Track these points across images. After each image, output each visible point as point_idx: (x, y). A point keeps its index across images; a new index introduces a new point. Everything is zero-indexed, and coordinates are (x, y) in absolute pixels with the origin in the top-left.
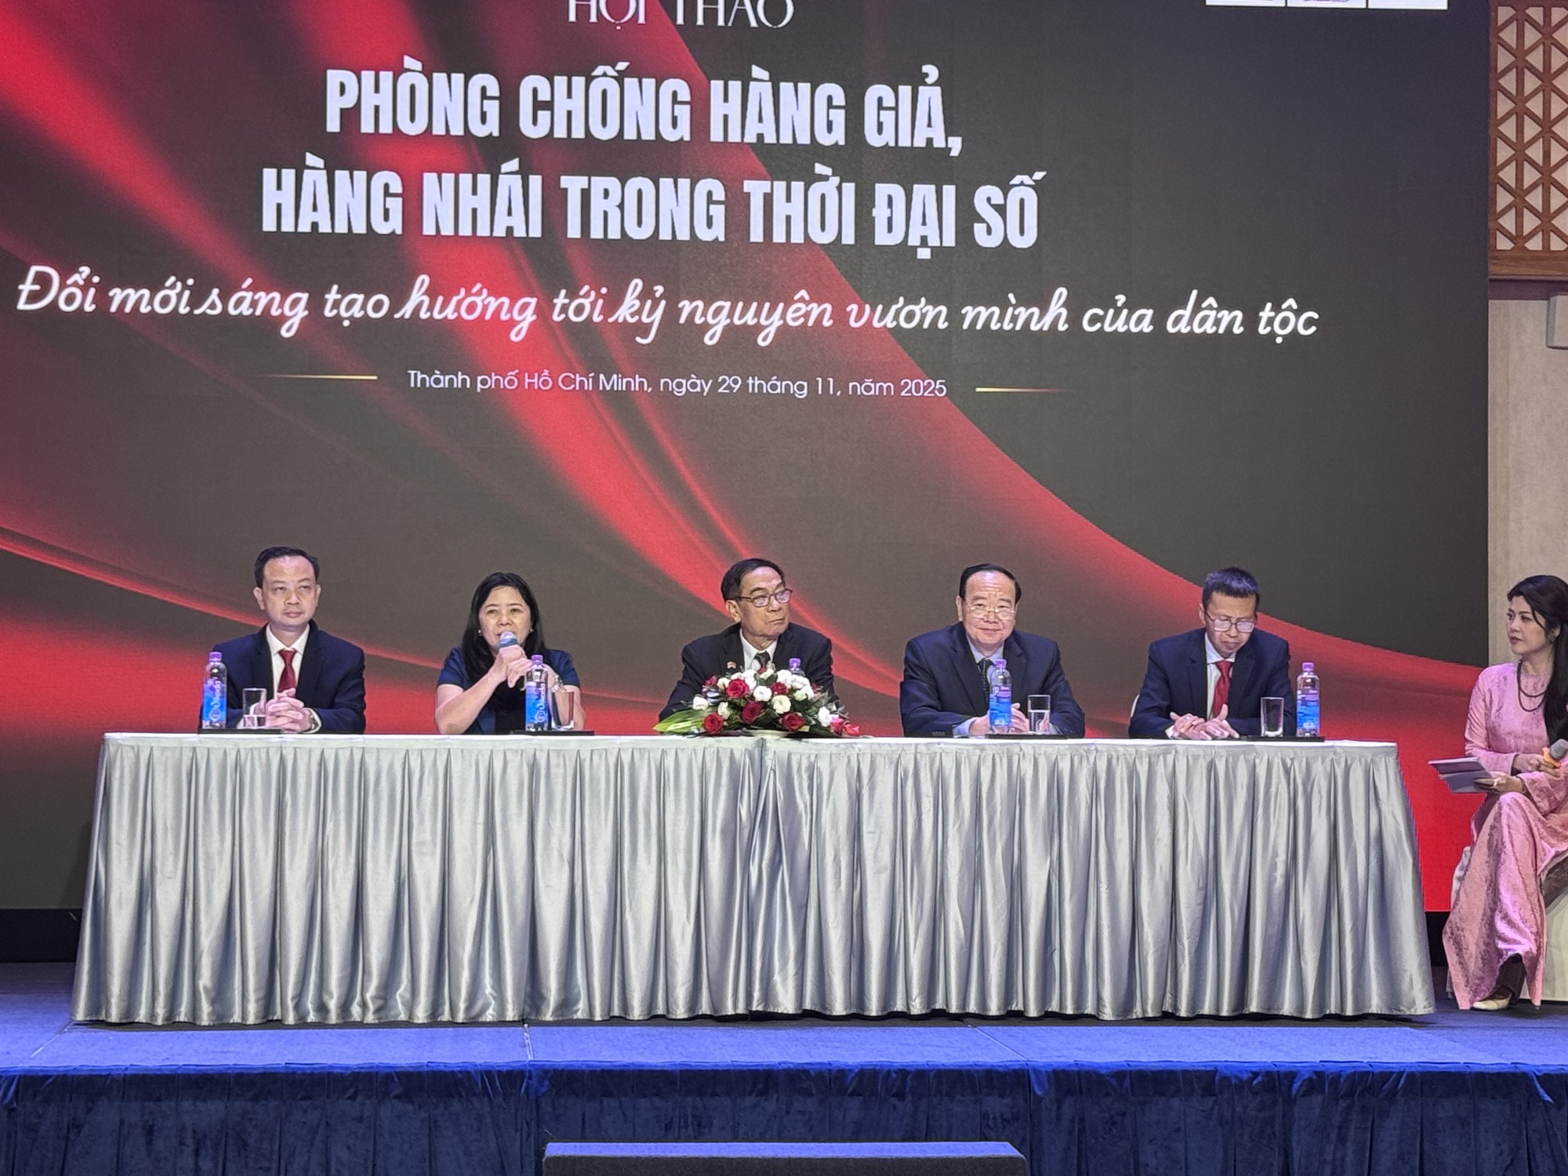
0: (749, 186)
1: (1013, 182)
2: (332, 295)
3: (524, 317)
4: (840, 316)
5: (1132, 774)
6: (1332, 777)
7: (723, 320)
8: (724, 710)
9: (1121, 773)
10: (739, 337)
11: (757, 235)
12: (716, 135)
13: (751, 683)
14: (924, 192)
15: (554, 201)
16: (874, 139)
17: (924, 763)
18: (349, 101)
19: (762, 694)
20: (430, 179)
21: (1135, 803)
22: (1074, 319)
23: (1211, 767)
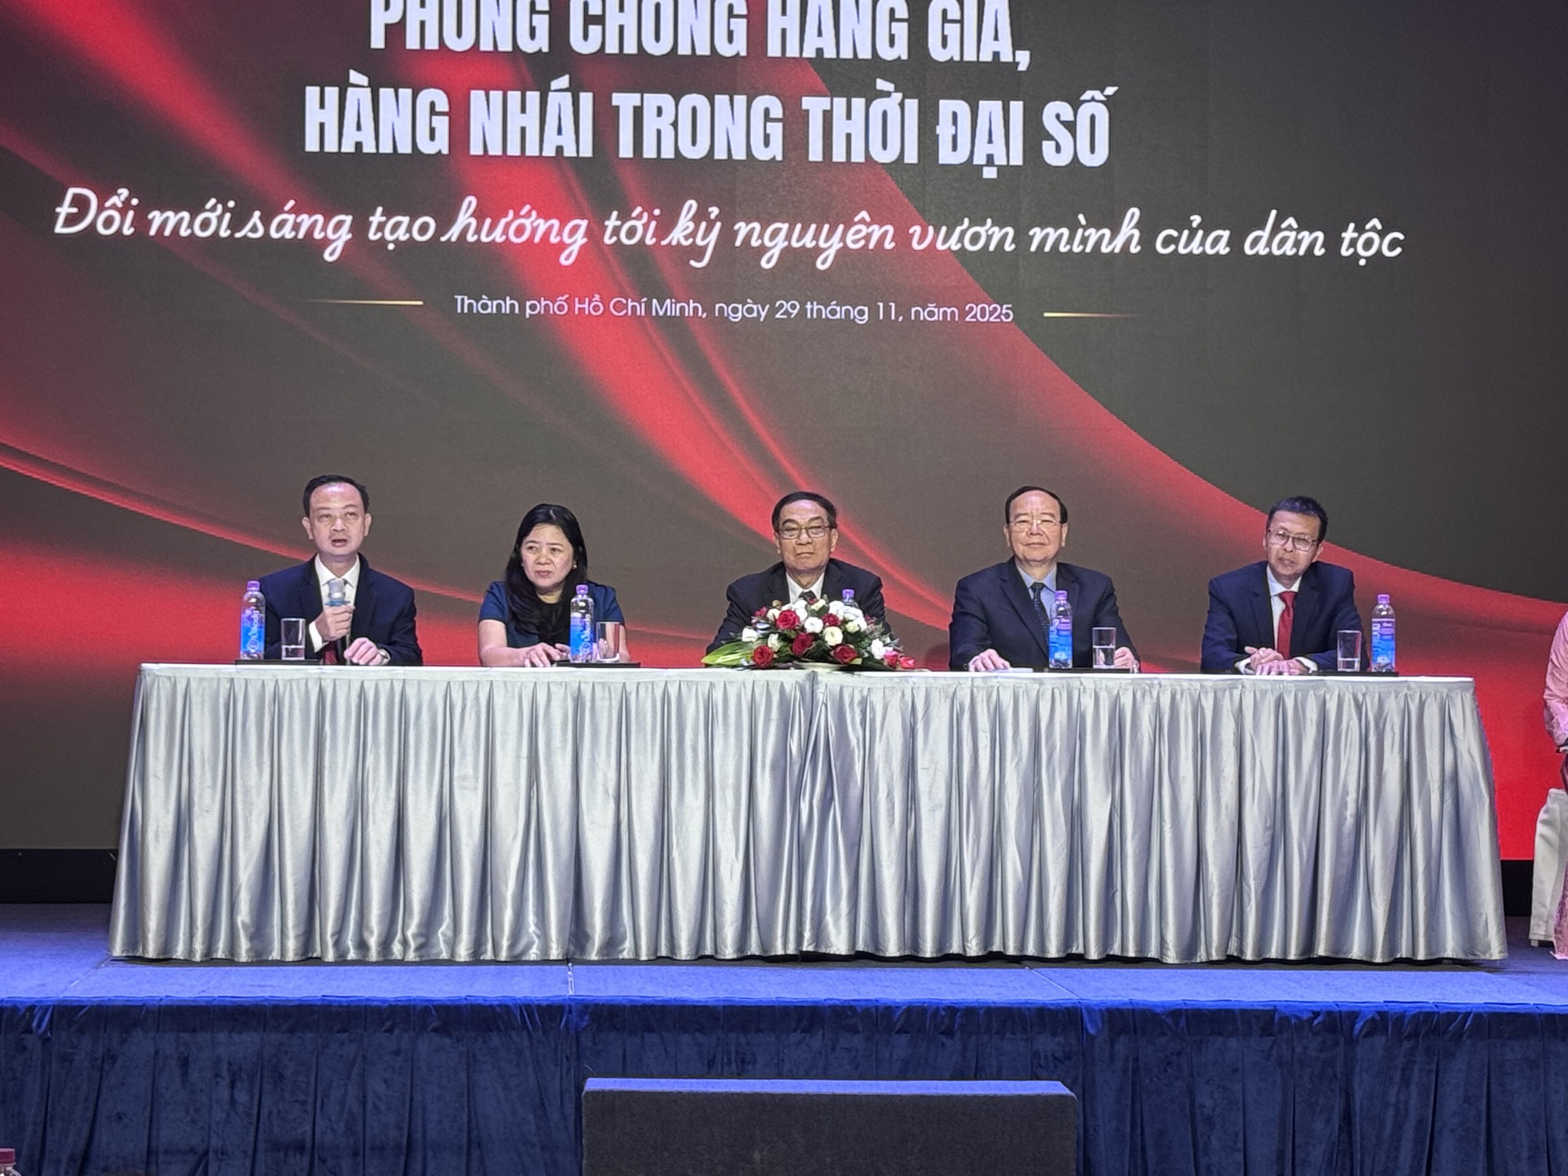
0: (807, 102)
1: (1083, 98)
2: (377, 218)
3: (574, 239)
4: (903, 238)
5: (1197, 709)
6: (1405, 712)
7: (780, 243)
8: (774, 642)
9: (1185, 708)
10: (797, 260)
11: (815, 154)
12: (774, 50)
13: (802, 613)
14: (990, 108)
15: (606, 121)
16: (938, 53)
17: (981, 697)
18: (394, 17)
19: (813, 625)
20: (477, 97)
21: (1199, 740)
22: (1147, 241)
23: (1280, 702)
